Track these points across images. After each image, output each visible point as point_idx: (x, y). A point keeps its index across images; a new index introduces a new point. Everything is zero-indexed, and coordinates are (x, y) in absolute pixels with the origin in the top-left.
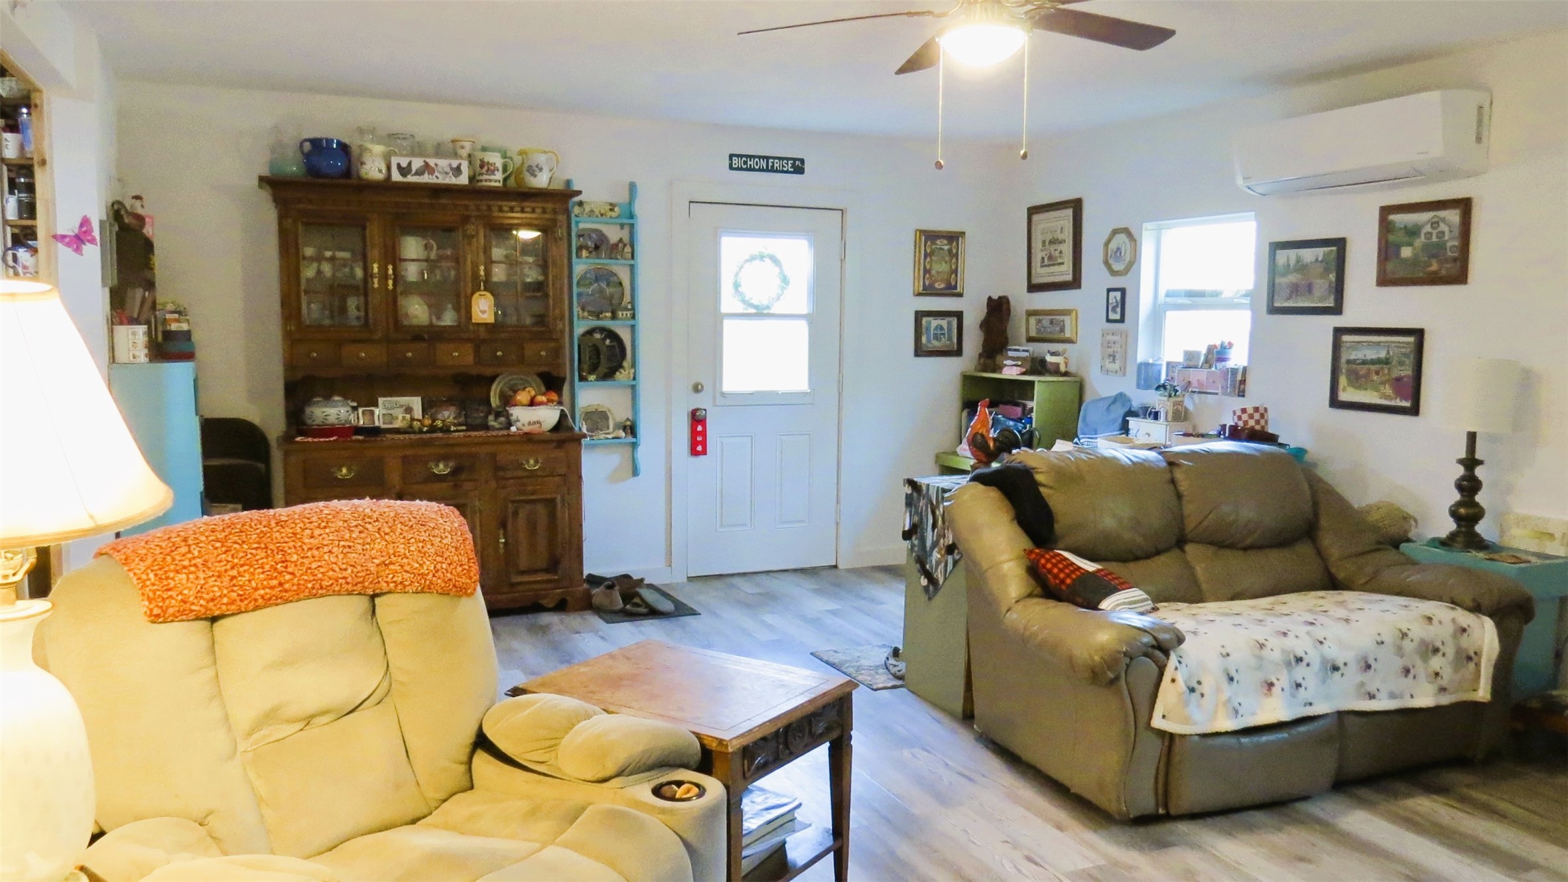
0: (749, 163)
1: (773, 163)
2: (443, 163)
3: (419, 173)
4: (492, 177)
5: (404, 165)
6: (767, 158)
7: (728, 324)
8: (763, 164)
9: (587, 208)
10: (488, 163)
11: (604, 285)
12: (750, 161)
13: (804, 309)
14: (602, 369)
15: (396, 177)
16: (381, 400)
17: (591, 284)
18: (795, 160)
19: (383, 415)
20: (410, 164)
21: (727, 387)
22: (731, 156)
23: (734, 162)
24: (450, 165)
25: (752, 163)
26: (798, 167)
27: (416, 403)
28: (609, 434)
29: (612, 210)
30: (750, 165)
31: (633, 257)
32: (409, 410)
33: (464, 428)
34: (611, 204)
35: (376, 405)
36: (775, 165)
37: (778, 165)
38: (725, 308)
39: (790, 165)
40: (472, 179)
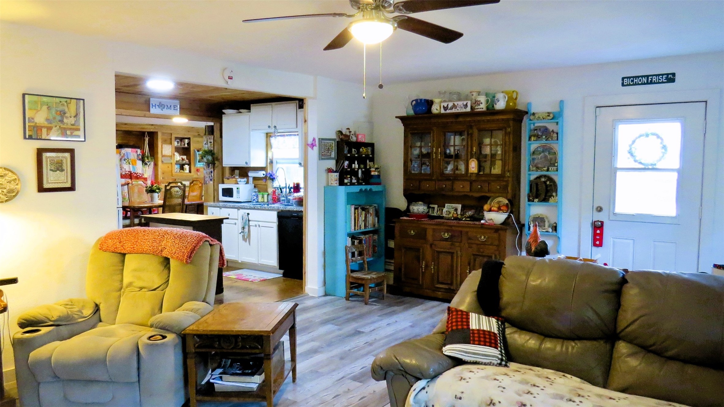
0: (635, 81)
1: (652, 79)
2: (460, 103)
3: (451, 109)
4: (479, 107)
5: (445, 106)
6: (648, 76)
7: (619, 174)
8: (645, 80)
9: (537, 116)
10: (477, 101)
11: (547, 154)
12: (636, 79)
13: (677, 165)
14: (543, 196)
15: (443, 111)
16: (446, 205)
17: (540, 154)
18: (668, 74)
19: (446, 211)
20: (448, 105)
21: (618, 210)
22: (623, 79)
23: (625, 81)
24: (463, 104)
25: (637, 80)
26: (670, 78)
27: (459, 207)
28: (545, 229)
29: (548, 116)
30: (636, 82)
31: (557, 139)
32: (456, 210)
33: (469, 219)
34: (548, 113)
35: (444, 207)
36: (653, 80)
37: (655, 79)
38: (619, 165)
39: (664, 78)
40: (472, 108)
